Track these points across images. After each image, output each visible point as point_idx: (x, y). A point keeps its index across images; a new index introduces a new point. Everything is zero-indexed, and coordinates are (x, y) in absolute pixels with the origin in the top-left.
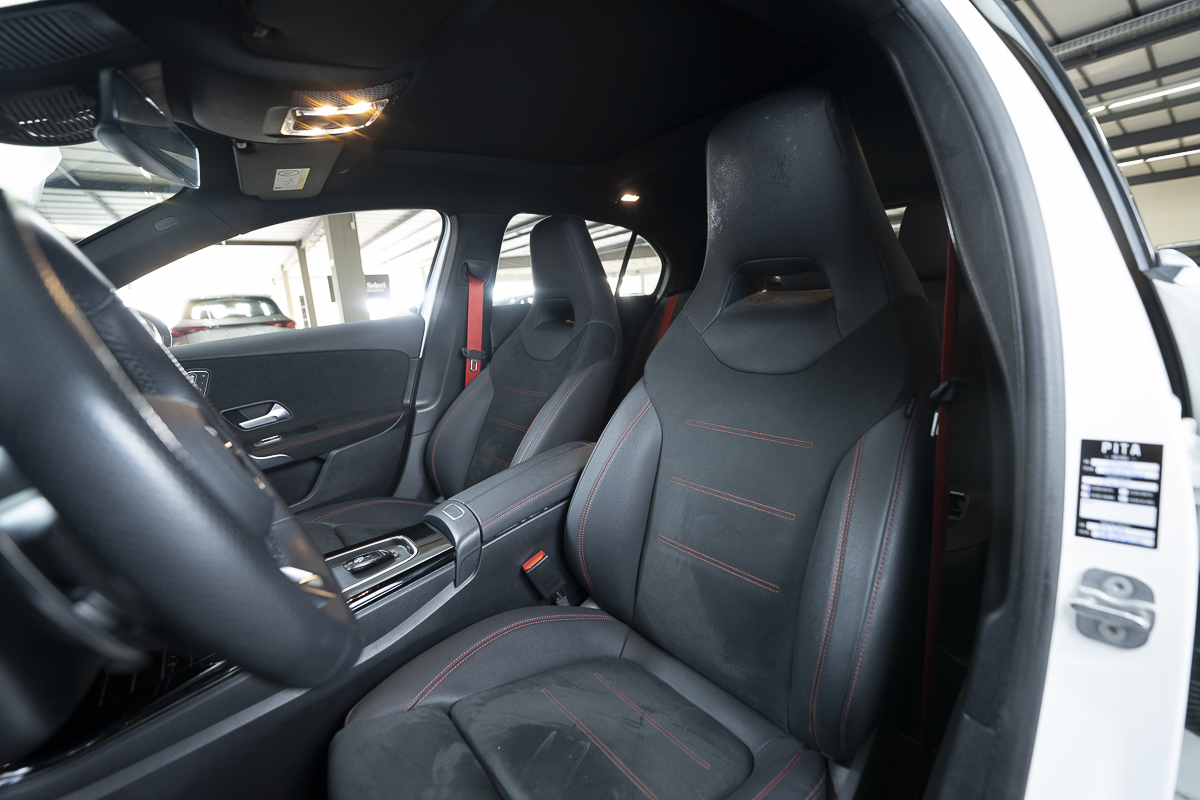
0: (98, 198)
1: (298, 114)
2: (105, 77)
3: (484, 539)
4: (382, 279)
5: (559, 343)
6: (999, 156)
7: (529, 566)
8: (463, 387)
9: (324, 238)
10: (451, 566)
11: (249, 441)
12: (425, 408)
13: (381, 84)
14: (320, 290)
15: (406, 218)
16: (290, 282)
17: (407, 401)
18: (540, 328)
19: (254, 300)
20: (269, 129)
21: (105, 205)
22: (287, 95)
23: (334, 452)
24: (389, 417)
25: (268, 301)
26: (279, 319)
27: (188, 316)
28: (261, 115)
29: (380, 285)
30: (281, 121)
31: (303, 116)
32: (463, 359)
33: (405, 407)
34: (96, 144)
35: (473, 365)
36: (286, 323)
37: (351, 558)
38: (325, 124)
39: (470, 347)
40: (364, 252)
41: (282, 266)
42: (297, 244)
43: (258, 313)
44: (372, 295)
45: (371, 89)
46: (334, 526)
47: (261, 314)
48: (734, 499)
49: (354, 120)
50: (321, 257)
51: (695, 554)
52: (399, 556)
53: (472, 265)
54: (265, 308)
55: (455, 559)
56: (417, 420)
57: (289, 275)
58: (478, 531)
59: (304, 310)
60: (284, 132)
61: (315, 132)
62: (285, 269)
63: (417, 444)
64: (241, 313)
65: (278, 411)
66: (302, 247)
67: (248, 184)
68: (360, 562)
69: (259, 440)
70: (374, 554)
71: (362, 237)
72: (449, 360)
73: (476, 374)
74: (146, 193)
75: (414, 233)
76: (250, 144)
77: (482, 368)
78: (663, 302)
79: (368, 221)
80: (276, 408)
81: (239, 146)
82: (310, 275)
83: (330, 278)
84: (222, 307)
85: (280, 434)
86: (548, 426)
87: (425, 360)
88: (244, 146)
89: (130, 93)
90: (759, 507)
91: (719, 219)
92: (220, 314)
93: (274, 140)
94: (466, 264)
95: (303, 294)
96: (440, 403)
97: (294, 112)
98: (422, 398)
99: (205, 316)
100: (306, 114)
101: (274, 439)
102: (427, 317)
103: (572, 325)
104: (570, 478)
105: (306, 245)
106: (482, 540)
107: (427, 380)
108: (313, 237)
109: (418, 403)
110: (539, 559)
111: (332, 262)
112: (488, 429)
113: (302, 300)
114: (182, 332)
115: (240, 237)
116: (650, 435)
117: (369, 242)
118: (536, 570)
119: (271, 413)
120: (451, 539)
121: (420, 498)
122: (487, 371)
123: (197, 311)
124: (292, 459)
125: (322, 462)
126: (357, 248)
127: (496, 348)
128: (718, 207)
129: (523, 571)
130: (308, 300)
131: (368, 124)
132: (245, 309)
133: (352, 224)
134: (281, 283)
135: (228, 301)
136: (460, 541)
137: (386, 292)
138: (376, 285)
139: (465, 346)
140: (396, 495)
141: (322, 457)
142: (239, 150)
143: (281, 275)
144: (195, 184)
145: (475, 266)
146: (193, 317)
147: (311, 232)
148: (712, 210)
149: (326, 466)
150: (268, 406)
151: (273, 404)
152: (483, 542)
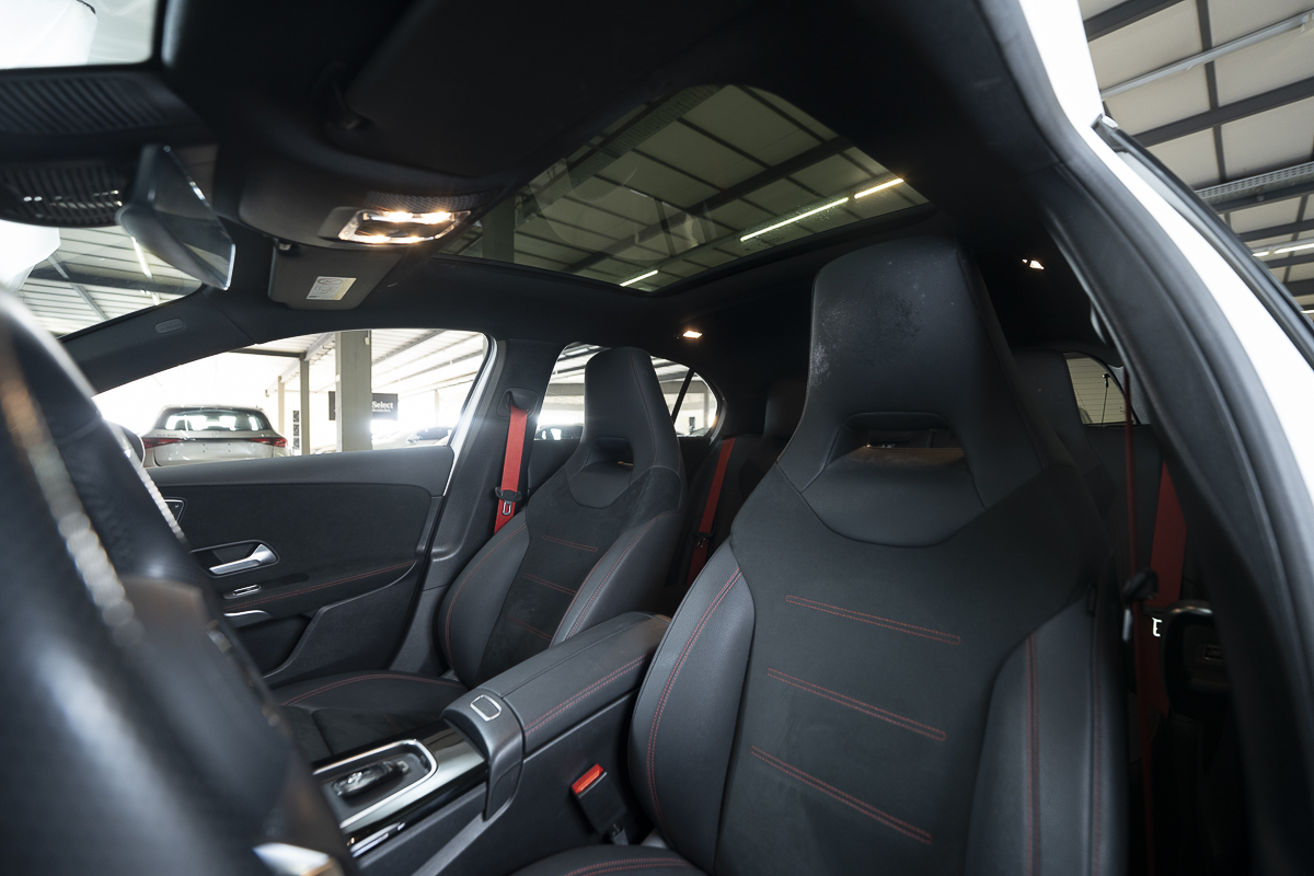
0: (86, 292)
1: (365, 217)
2: (148, 153)
3: (528, 750)
4: (391, 398)
5: (612, 489)
6: (1199, 320)
7: (581, 787)
8: (491, 533)
9: (333, 351)
10: (481, 790)
11: (219, 593)
12: (444, 555)
13: (468, 194)
14: (319, 405)
15: (426, 337)
16: (287, 395)
17: (422, 547)
18: (589, 469)
19: (242, 413)
20: (326, 230)
21: (92, 301)
22: (362, 194)
23: (325, 609)
24: (397, 566)
25: (259, 414)
26: (268, 436)
27: (161, 425)
28: (323, 214)
29: (387, 405)
30: (344, 223)
31: (371, 220)
32: (495, 500)
33: (417, 555)
34: (117, 229)
35: (506, 508)
36: (276, 441)
37: (345, 773)
38: (392, 232)
39: (505, 486)
40: (374, 369)
41: (280, 378)
42: (301, 356)
43: (243, 427)
44: (376, 414)
45: (456, 198)
46: (312, 709)
47: (248, 429)
48: (859, 706)
49: (424, 230)
50: (326, 371)
51: (806, 778)
52: (409, 771)
53: (517, 395)
54: (254, 423)
55: (486, 779)
56: (432, 571)
57: (286, 387)
58: (520, 738)
59: (296, 427)
60: (342, 236)
61: (378, 239)
62: (282, 381)
63: (428, 599)
64: (224, 426)
65: (261, 555)
66: (306, 359)
67: (278, 290)
68: (356, 782)
69: (231, 590)
70: (375, 768)
71: (376, 353)
72: (478, 499)
73: (508, 519)
74: (143, 292)
75: (433, 353)
76: (295, 245)
77: (516, 511)
78: (717, 444)
79: (383, 339)
80: (261, 550)
81: (282, 247)
82: (311, 389)
83: (332, 395)
84: (204, 418)
85: (260, 583)
86: (603, 590)
87: (450, 499)
88: (288, 248)
89: (175, 174)
90: (894, 719)
91: (827, 364)
92: (200, 424)
93: (327, 244)
94: (510, 393)
95: (298, 408)
96: (461, 551)
97: (362, 214)
98: (440, 545)
99: (181, 427)
100: (375, 218)
101: (251, 590)
102: (457, 448)
103: (630, 469)
104: (636, 663)
105: (311, 357)
106: (524, 750)
107: (450, 523)
108: (320, 350)
109: (434, 550)
110: (594, 777)
111: (338, 378)
112: (519, 586)
113: (296, 414)
114: (153, 442)
115: (256, 346)
116: (738, 613)
117: (382, 359)
118: (592, 793)
119: (254, 557)
120: (480, 746)
121: (423, 672)
122: (522, 515)
123: (173, 421)
124: (269, 617)
125: (308, 620)
126: (368, 363)
127: (534, 489)
128: (826, 352)
129: (572, 795)
130: (302, 418)
131: (438, 237)
132: (229, 422)
133: (367, 340)
134: (275, 397)
135: (213, 412)
136: (496, 751)
137: (392, 413)
138: (382, 405)
139: (499, 484)
140: (393, 667)
141: (309, 614)
142: (282, 253)
143: (277, 387)
144: (224, 284)
145: (521, 396)
146: (167, 427)
147: (318, 345)
148: (816, 355)
149: (312, 626)
150: (251, 546)
151: (257, 545)
152: (526, 755)
